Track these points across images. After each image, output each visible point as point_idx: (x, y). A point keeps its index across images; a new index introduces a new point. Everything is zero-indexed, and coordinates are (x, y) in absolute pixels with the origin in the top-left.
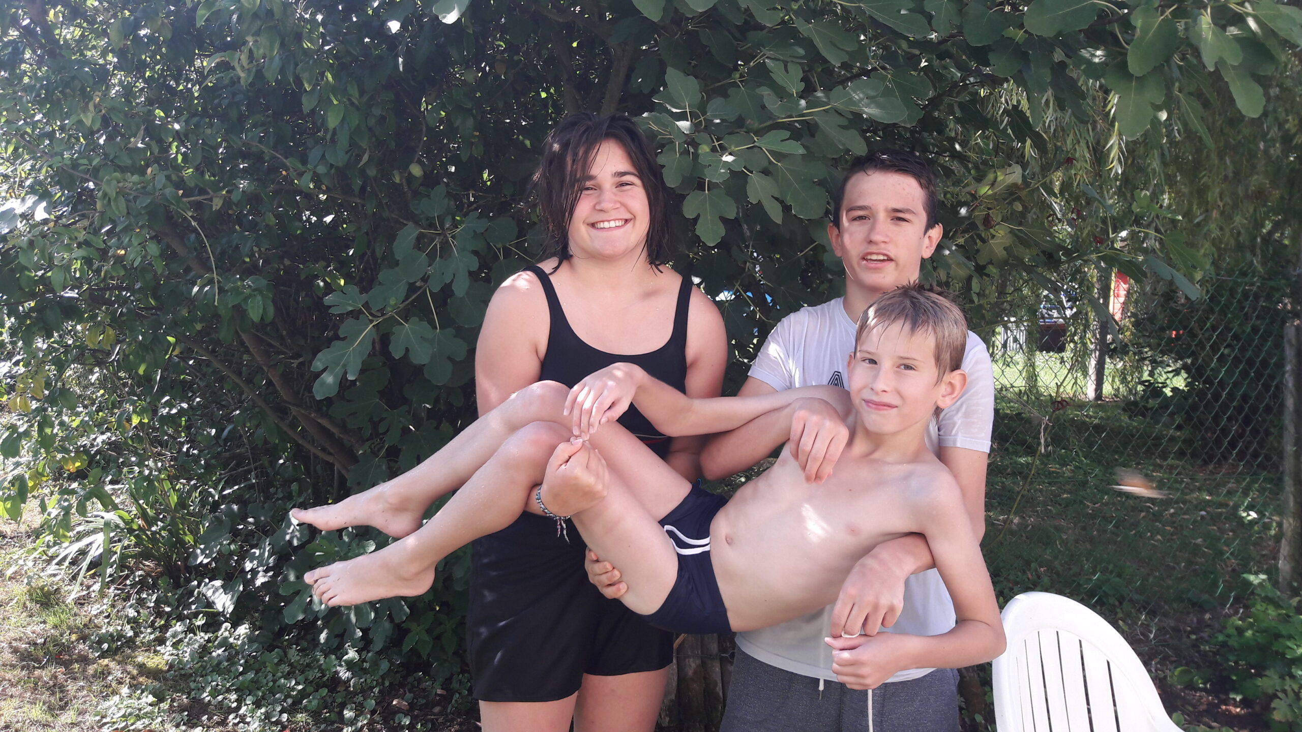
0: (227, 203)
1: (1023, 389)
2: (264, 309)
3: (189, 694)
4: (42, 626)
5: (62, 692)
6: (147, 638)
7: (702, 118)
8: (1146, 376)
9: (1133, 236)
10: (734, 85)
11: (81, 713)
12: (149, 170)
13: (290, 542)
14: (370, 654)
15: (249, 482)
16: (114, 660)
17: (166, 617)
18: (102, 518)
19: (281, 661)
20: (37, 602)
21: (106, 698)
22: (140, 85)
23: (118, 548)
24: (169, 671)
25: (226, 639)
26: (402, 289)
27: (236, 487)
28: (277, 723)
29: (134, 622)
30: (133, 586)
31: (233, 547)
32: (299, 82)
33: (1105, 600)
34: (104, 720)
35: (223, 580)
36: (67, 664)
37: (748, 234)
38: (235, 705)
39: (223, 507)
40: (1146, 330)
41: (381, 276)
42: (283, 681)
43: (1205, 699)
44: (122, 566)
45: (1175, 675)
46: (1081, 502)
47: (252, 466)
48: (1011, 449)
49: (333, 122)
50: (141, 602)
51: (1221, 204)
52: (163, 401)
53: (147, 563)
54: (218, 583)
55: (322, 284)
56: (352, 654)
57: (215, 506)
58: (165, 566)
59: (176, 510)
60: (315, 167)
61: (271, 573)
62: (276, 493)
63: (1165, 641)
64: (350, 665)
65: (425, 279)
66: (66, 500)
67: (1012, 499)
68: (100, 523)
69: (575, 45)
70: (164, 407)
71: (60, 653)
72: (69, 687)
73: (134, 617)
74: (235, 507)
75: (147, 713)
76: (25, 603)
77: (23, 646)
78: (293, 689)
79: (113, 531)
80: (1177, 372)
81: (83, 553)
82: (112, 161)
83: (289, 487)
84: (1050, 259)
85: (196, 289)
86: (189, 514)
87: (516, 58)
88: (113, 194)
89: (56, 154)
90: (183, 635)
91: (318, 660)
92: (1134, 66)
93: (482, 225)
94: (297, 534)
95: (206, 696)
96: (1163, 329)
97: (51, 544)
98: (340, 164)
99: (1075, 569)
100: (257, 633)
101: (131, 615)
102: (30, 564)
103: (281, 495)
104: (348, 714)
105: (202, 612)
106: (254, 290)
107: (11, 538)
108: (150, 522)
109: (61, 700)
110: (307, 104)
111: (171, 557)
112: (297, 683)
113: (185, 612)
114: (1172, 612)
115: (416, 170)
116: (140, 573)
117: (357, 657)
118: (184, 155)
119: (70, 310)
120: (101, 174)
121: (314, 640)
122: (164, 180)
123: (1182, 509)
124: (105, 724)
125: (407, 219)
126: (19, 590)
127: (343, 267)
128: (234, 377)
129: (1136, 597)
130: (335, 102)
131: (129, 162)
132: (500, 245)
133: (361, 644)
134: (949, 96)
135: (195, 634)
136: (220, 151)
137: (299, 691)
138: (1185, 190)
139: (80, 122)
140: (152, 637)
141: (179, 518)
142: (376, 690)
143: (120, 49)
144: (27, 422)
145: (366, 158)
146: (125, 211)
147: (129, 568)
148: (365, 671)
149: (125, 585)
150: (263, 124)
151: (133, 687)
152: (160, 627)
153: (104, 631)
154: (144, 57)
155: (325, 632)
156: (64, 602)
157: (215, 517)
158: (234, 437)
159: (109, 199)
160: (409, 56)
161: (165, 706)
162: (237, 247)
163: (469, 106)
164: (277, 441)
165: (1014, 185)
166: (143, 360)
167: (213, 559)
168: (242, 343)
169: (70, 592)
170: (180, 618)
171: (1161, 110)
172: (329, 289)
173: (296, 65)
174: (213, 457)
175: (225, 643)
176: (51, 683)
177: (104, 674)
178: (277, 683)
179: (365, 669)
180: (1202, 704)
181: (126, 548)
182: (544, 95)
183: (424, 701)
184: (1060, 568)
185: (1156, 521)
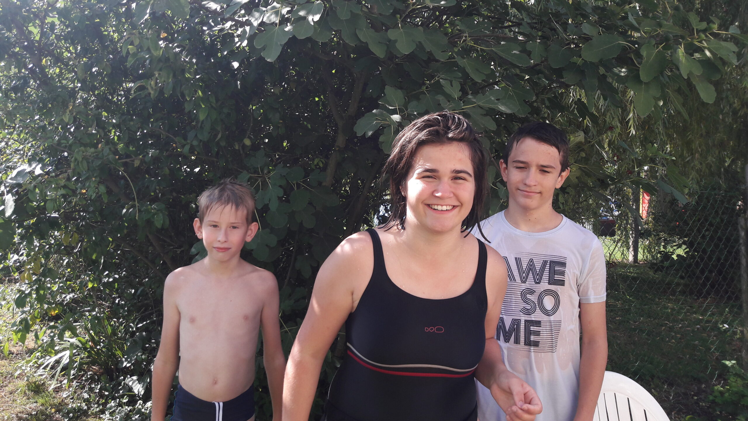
0: (142, 162)
2: (164, 221)
4: (35, 404)
6: (95, 410)
7: (405, 112)
8: (662, 249)
9: (651, 169)
10: (423, 93)
12: (100, 145)
15: (152, 320)
17: (105, 398)
18: (69, 341)
20: (32, 391)
22: (93, 98)
23: (78, 359)
25: (140, 409)
27: (145, 323)
29: (87, 401)
30: (86, 381)
31: (143, 357)
32: (183, 95)
33: (643, 377)
35: (138, 376)
39: (137, 334)
40: (661, 222)
44: (80, 369)
46: (628, 322)
47: (154, 310)
49: (202, 117)
50: (91, 390)
51: (700, 150)
52: (105, 274)
53: (94, 367)
54: (135, 378)
57: (133, 334)
58: (105, 369)
59: (111, 337)
60: (192, 141)
63: (679, 400)
66: (51, 332)
68: (68, 345)
69: (334, 71)
70: (105, 278)
71: (46, 420)
74: (144, 334)
76: (25, 392)
77: (25, 416)
79: (75, 349)
80: (679, 246)
81: (58, 362)
82: (79, 141)
84: (603, 183)
85: (124, 211)
86: (118, 338)
87: (302, 80)
88: (80, 159)
89: (49, 138)
90: (116, 408)
92: (643, 77)
93: (285, 171)
96: (671, 221)
97: (39, 357)
98: (206, 140)
99: (626, 360)
101: (86, 397)
102: (29, 369)
105: (126, 395)
106: (158, 211)
107: (17, 355)
108: (96, 343)
110: (187, 107)
111: (108, 363)
113: (116, 395)
114: (682, 384)
115: (247, 142)
116: (90, 373)
118: (119, 137)
119: (54, 224)
120: (73, 148)
122: (108, 151)
123: (686, 324)
125: (243, 169)
126: (22, 384)
128: (144, 259)
129: (661, 375)
130: (203, 106)
131: (88, 141)
132: (295, 182)
134: (542, 94)
135: (122, 407)
136: (138, 134)
138: (679, 142)
139: (62, 119)
140: (98, 409)
141: (113, 341)
143: (83, 80)
144: (30, 287)
145: (219, 136)
146: (87, 168)
147: (84, 370)
149: (82, 380)
150: (162, 118)
152: (102, 404)
153: (70, 406)
154: (96, 83)
156: (47, 390)
157: (134, 340)
158: (144, 294)
159: (78, 162)
160: (243, 80)
162: (148, 187)
163: (277, 106)
165: (580, 142)
166: (95, 251)
167: (132, 364)
168: (149, 241)
169: (50, 385)
170: (114, 398)
171: (660, 100)
173: (181, 86)
174: (132, 306)
175: (139, 412)
181: (82, 359)
182: (317, 99)
184: (617, 360)
185: (672, 332)
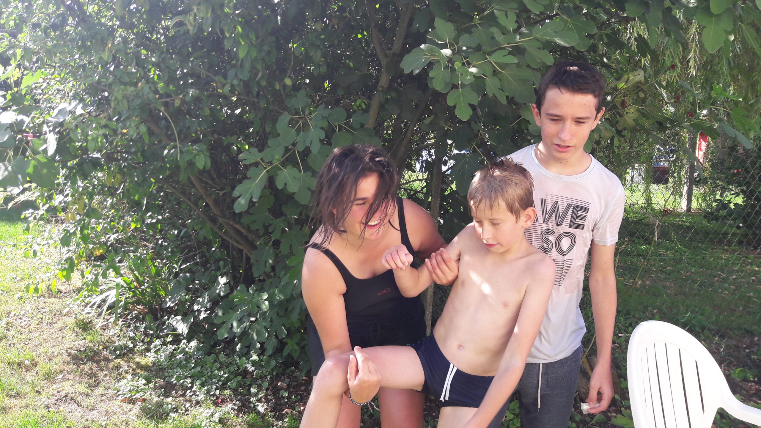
0: (183, 102)
1: (643, 205)
2: (205, 162)
3: (164, 379)
4: (84, 341)
5: (95, 377)
6: (141, 348)
7: (456, 47)
8: (718, 197)
9: (710, 113)
10: (475, 26)
11: (106, 389)
12: (140, 84)
13: (219, 294)
14: (265, 357)
15: (195, 261)
16: (123, 360)
17: (150, 337)
18: (114, 281)
19: (215, 361)
20: (80, 328)
21: (119, 380)
22: (132, 37)
23: (123, 298)
24: (153, 366)
25: (184, 349)
26: (282, 150)
27: (188, 264)
28: (214, 395)
29: (133, 339)
30: (131, 319)
31: (187, 297)
32: (222, 32)
33: (693, 329)
34: (119, 393)
35: (182, 316)
36: (98, 362)
37: (481, 114)
38: (190, 385)
39: (181, 275)
40: (718, 169)
41: (270, 142)
42: (216, 372)
43: (754, 387)
44: (125, 309)
45: (737, 373)
46: (678, 272)
47: (198, 252)
48: (636, 241)
49: (242, 55)
50: (137, 328)
52: (148, 215)
53: (139, 307)
54: (179, 318)
55: (235, 148)
56: (255, 357)
57: (177, 275)
58: (149, 308)
59: (155, 277)
60: (232, 81)
61: (209, 312)
62: (210, 267)
63: (730, 353)
64: (254, 363)
65: (294, 144)
66: (96, 270)
67: (636, 270)
68: (113, 284)
69: (377, 6)
70: (148, 219)
71: (94, 356)
72: (99, 375)
73: (133, 337)
74: (188, 274)
75: (142, 389)
76: (74, 329)
77: (74, 352)
78: (222, 376)
79: (121, 289)
80: (737, 195)
81: (104, 301)
82: (119, 80)
83: (218, 263)
85: (166, 151)
86: (162, 279)
87: (344, 15)
88: (120, 98)
89: (89, 76)
90: (160, 347)
91: (236, 361)
92: (714, 9)
93: (326, 113)
94: (223, 289)
95: (174, 380)
96: (730, 169)
97: (86, 296)
98: (246, 79)
99: (675, 311)
100: (201, 345)
101: (131, 336)
102: (76, 307)
103: (213, 268)
104: (253, 390)
105: (170, 334)
106: (200, 151)
107: (65, 293)
108: (140, 283)
109: (95, 381)
110: (227, 45)
111: (152, 303)
112: (225, 373)
113: (161, 334)
114: (734, 336)
115: (288, 82)
116: (136, 312)
117: (257, 358)
118: (158, 76)
119: (96, 164)
120: (113, 87)
121: (233, 349)
122: (148, 90)
123: (740, 275)
124: (120, 395)
125: (284, 110)
126: (70, 321)
127: (247, 138)
128: (187, 201)
129: (712, 327)
130: (243, 43)
131: (128, 80)
132: (336, 124)
133: (260, 352)
134: (600, 29)
135: (167, 346)
136: (178, 73)
137: (226, 378)
138: (744, 84)
139: (101, 58)
140: (143, 347)
141: (156, 281)
142: (269, 377)
143: (121, 17)
144: (74, 227)
145: (260, 75)
146: (127, 107)
147: (129, 310)
148: (262, 366)
149: (128, 319)
150: (201, 57)
151: (134, 375)
152: (147, 342)
153: (117, 344)
154: (134, 21)
155: (239, 344)
156: (95, 328)
157: (178, 281)
158: (187, 236)
159: (118, 101)
160: (284, 15)
161: (151, 385)
162: (189, 127)
163: (318, 44)
164: (211, 238)
165: (639, 82)
166: (137, 192)
167: (176, 304)
168: (191, 182)
169: (97, 323)
170: (158, 337)
171: (731, 34)
172: (240, 151)
173: (220, 23)
174: (176, 247)
175: (183, 351)
176: (90, 372)
177: (118, 367)
178: (213, 373)
179: (262, 365)
180: (752, 390)
181: (127, 298)
182: (360, 36)
183: (296, 383)
184: (665, 310)
185: (725, 283)
